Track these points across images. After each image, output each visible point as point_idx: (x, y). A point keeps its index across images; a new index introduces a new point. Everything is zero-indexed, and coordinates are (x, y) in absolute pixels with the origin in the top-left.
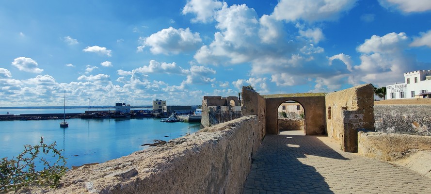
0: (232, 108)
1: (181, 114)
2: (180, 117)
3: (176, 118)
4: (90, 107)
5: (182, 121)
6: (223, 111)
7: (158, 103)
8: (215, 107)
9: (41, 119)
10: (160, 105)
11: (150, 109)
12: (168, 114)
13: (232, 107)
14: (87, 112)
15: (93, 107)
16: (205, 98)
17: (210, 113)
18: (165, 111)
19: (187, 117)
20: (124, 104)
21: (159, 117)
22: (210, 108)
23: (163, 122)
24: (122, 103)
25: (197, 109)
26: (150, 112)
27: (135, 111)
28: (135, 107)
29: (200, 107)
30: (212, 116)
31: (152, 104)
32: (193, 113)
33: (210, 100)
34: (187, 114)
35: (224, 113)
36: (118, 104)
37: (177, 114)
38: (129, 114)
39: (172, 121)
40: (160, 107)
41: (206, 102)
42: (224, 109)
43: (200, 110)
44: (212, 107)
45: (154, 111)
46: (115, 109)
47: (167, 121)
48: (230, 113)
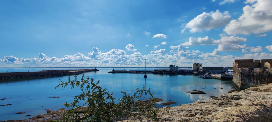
0: (267, 70)
1: (214, 73)
2: (214, 75)
3: (210, 76)
4: (156, 68)
5: (215, 78)
6: (256, 72)
7: (196, 65)
8: (247, 69)
9: (137, 73)
10: (197, 67)
11: (190, 69)
12: (204, 73)
13: (267, 68)
14: (155, 70)
15: (158, 68)
16: (236, 61)
17: (241, 73)
18: (202, 71)
19: (219, 76)
20: (174, 66)
21: (197, 75)
22: (242, 69)
23: (200, 78)
24: (173, 65)
25: (228, 70)
26: (190, 71)
27: (181, 70)
28: (181, 68)
29: (231, 68)
30: (244, 75)
31: (192, 66)
32: (225, 73)
33: (241, 63)
34: (219, 73)
35: (257, 74)
36: (171, 66)
37: (211, 73)
38: (177, 72)
39: (207, 78)
40: (198, 68)
41: (237, 64)
42: (257, 70)
43: (232, 70)
44: (244, 68)
45: (193, 71)
46: (169, 69)
47: (203, 78)
48: (265, 74)
